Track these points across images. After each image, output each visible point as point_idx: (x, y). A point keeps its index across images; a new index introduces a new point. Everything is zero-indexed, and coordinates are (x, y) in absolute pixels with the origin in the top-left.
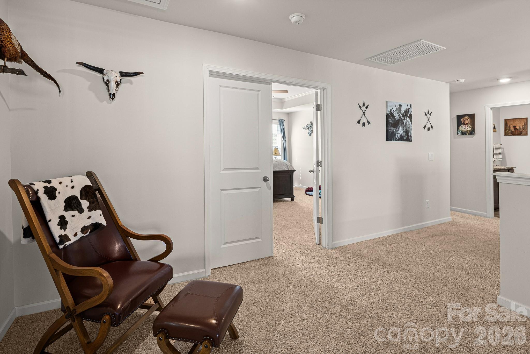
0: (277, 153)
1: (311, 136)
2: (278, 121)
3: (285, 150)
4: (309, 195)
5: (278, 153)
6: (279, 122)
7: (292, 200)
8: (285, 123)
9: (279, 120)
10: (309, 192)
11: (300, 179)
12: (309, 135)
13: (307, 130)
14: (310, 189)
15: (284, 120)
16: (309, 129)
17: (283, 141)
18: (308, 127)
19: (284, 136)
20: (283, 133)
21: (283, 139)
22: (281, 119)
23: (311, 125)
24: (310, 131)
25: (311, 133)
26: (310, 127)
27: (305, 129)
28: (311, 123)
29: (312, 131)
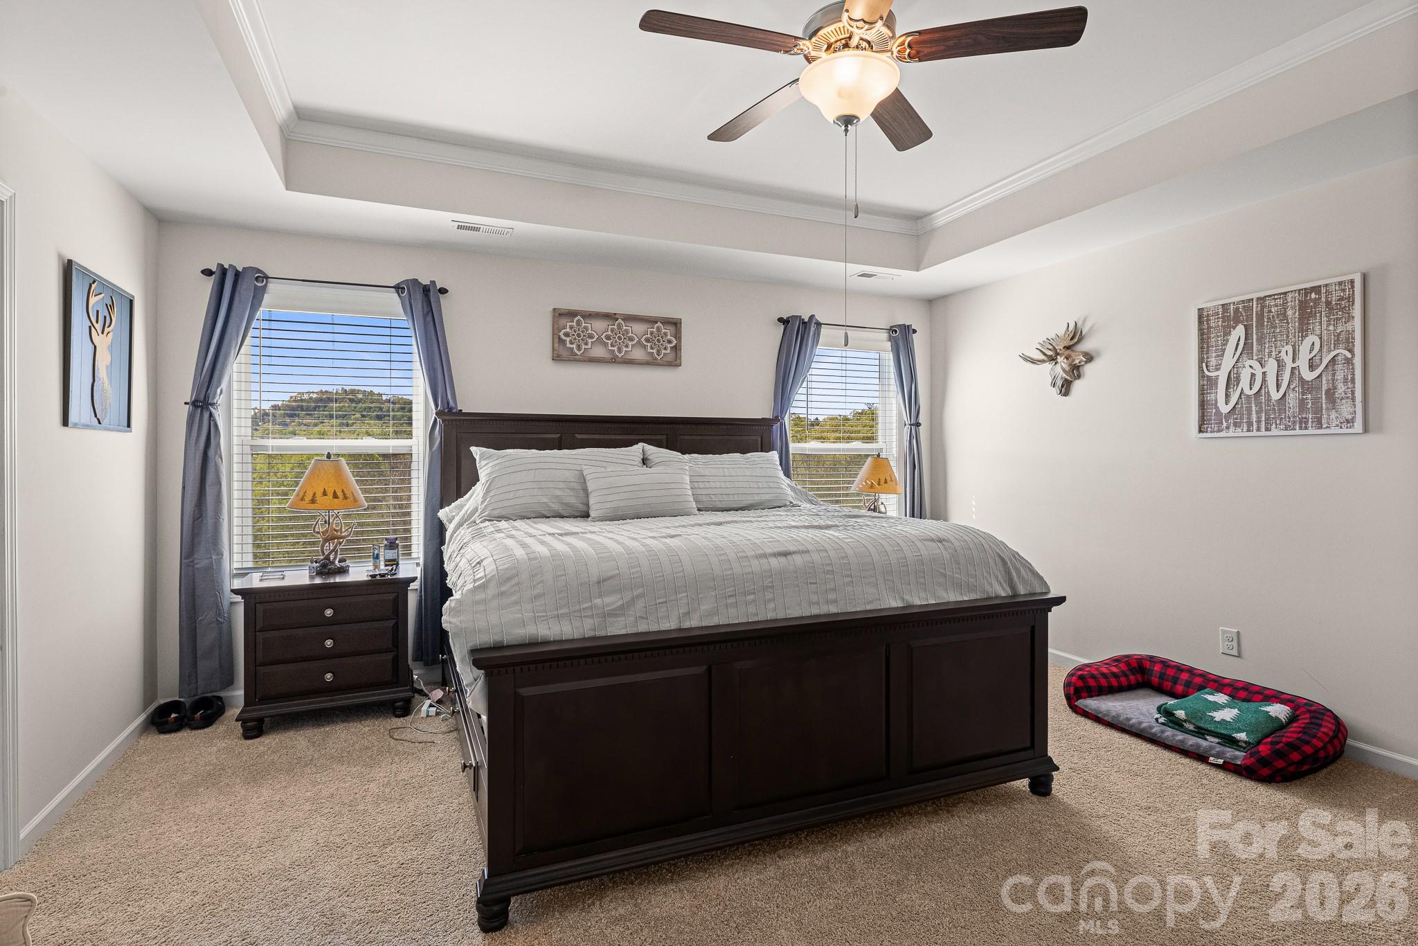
0: (886, 482)
1: (1066, 394)
2: (884, 335)
3: (914, 465)
4: (1097, 718)
5: (888, 480)
6: (890, 339)
7: (1041, 786)
8: (919, 343)
9: (892, 330)
10: (1091, 696)
12: (1055, 391)
13: (1048, 366)
14: (1092, 683)
15: (915, 331)
16: (1060, 359)
17: (908, 426)
19: (912, 401)
20: (907, 387)
21: (905, 418)
22: (903, 327)
23: (1072, 339)
24: (1064, 370)
25: (1069, 378)
26: (1064, 347)
27: (1032, 362)
28: (1070, 329)
29: (1075, 371)
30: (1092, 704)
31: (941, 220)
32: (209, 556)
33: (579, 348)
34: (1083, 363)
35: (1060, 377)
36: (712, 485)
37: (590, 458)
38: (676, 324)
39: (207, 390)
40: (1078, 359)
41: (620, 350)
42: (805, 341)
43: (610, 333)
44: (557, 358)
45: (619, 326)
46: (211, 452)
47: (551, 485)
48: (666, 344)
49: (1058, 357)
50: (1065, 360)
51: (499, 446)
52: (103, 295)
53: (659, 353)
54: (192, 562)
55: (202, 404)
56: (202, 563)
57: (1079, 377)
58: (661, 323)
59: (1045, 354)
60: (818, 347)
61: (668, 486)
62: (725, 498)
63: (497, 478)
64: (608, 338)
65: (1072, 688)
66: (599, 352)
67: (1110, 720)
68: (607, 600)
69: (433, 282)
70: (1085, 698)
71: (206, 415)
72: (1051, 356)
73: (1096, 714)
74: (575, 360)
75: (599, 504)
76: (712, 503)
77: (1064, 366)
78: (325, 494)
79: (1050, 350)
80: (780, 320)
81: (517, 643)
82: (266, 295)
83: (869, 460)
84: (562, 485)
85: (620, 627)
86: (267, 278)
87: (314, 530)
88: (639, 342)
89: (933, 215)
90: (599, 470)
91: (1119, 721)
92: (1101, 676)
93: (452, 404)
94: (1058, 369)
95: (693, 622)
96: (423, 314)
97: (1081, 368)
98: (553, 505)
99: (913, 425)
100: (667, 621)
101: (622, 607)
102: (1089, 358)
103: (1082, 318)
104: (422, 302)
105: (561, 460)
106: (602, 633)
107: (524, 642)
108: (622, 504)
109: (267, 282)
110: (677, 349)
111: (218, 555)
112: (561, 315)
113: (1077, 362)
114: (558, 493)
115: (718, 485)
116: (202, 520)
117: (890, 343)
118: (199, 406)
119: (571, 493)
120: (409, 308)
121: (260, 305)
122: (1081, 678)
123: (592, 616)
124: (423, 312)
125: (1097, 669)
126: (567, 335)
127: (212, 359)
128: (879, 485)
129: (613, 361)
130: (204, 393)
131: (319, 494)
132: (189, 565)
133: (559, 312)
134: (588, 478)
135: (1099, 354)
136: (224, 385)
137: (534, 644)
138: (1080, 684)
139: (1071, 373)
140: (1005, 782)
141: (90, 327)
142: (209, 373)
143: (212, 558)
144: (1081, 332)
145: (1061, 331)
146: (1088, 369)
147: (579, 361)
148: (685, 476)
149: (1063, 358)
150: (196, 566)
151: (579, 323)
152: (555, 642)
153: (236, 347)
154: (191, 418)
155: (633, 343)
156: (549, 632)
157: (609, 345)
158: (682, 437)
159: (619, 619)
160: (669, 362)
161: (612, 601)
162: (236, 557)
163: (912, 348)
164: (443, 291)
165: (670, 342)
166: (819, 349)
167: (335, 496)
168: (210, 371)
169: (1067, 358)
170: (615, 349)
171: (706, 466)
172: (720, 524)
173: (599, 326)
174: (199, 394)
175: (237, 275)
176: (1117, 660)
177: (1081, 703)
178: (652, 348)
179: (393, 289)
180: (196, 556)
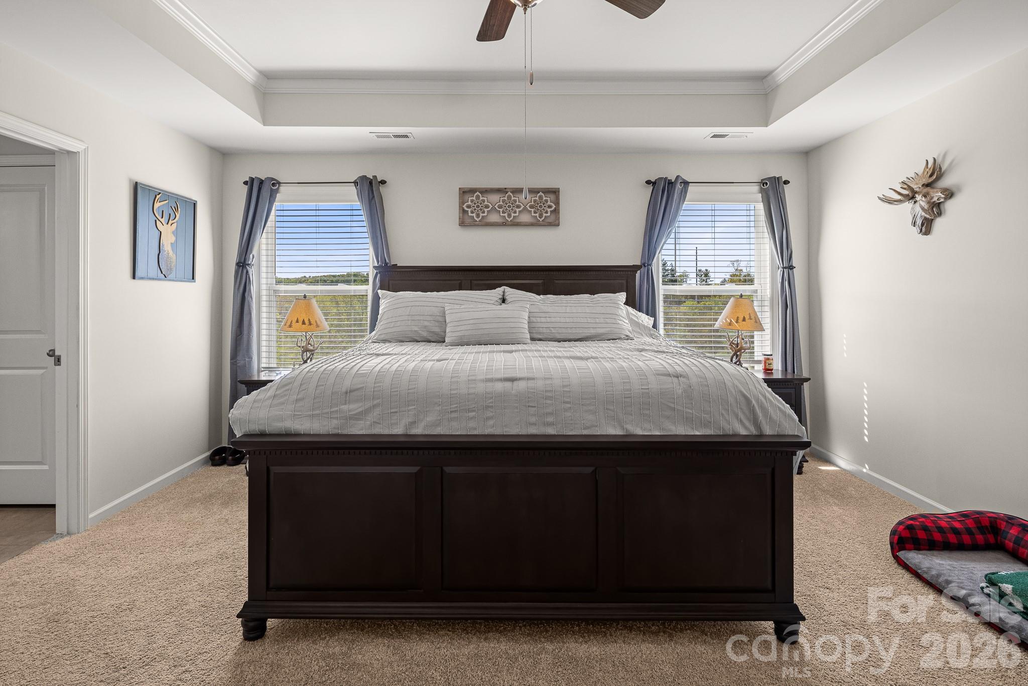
0: (744, 320)
1: (928, 232)
2: (756, 188)
3: (788, 305)
4: (915, 574)
5: (747, 317)
6: (762, 191)
8: (792, 197)
9: (763, 183)
10: (918, 549)
11: (866, 439)
12: (916, 230)
13: (908, 205)
14: (921, 535)
15: (786, 182)
16: (918, 197)
17: (781, 269)
18: (910, 188)
19: (784, 247)
20: (778, 234)
21: (778, 262)
22: (773, 179)
23: (931, 176)
24: (923, 209)
25: (928, 216)
26: (923, 185)
27: (889, 203)
28: (930, 166)
29: (936, 209)
30: (914, 557)
31: (782, 76)
32: (244, 359)
33: (478, 216)
34: (942, 200)
35: (919, 215)
36: (553, 320)
37: (457, 298)
38: (555, 192)
39: (245, 256)
40: (937, 196)
41: (509, 216)
42: (670, 198)
43: (501, 203)
44: (462, 224)
45: (509, 197)
46: (246, 294)
47: (421, 318)
48: (546, 209)
49: (917, 196)
50: (923, 199)
51: (396, 290)
52: (167, 201)
53: (541, 216)
54: (236, 362)
55: (242, 265)
56: (241, 363)
57: (940, 214)
58: (542, 192)
59: (899, 194)
60: (685, 203)
61: (506, 320)
62: (564, 331)
63: (387, 312)
64: (500, 207)
65: (896, 537)
66: (494, 218)
67: (929, 579)
68: (352, 406)
69: (375, 177)
70: (910, 550)
71: (245, 271)
72: (908, 195)
73: (916, 569)
74: (475, 225)
75: (452, 333)
76: (551, 334)
77: (923, 204)
78: (297, 322)
79: (905, 189)
80: (648, 182)
81: (277, 433)
82: (278, 195)
83: (732, 299)
84: (429, 318)
85: (360, 429)
86: (279, 183)
87: (297, 345)
88: (525, 208)
89: (773, 74)
90: (456, 306)
91: (937, 581)
92: (936, 530)
93: (387, 261)
94: (918, 209)
95: (418, 430)
96: (369, 200)
97: (942, 206)
98: (423, 333)
99: (785, 268)
100: (396, 427)
101: (361, 413)
102: (949, 194)
103: (942, 155)
104: (369, 191)
105: (434, 300)
106: (345, 432)
107: (282, 433)
108: (467, 333)
109: (279, 186)
110: (556, 211)
111: (249, 358)
112: (465, 192)
113: (935, 199)
114: (426, 323)
115: (558, 320)
116: (242, 337)
117: (760, 194)
118: (241, 266)
119: (437, 324)
120: (360, 195)
121: (274, 201)
122: (910, 528)
123: (337, 418)
124: (369, 198)
125: (933, 522)
126: (469, 207)
127: (247, 235)
128: (737, 322)
129: (504, 224)
130: (244, 258)
131: (294, 322)
132: (234, 364)
133: (463, 190)
134: (447, 312)
135: (959, 189)
136: (255, 252)
137: (288, 434)
138: (907, 534)
139: (930, 211)
140: (755, 620)
141: (156, 221)
142: (246, 244)
143: (245, 360)
144: (940, 168)
145: (920, 168)
146: (950, 206)
147: (478, 225)
148: (524, 313)
149: (921, 196)
150: (238, 365)
151: (478, 197)
152: (305, 435)
153: (260, 228)
154: (237, 272)
155: (521, 209)
156: (301, 428)
157: (501, 213)
158: (557, 282)
159: (359, 422)
160: (550, 223)
161: (354, 407)
162: (264, 360)
163: (783, 199)
164: (383, 182)
165: (550, 207)
166: (686, 205)
167: (304, 323)
168: (247, 242)
169: (925, 196)
170: (506, 215)
171: (552, 305)
172: (511, 352)
173: (495, 198)
174: (241, 257)
175: (261, 182)
176: (965, 515)
177: (901, 554)
178: (535, 212)
179: (353, 184)
180: (238, 358)
